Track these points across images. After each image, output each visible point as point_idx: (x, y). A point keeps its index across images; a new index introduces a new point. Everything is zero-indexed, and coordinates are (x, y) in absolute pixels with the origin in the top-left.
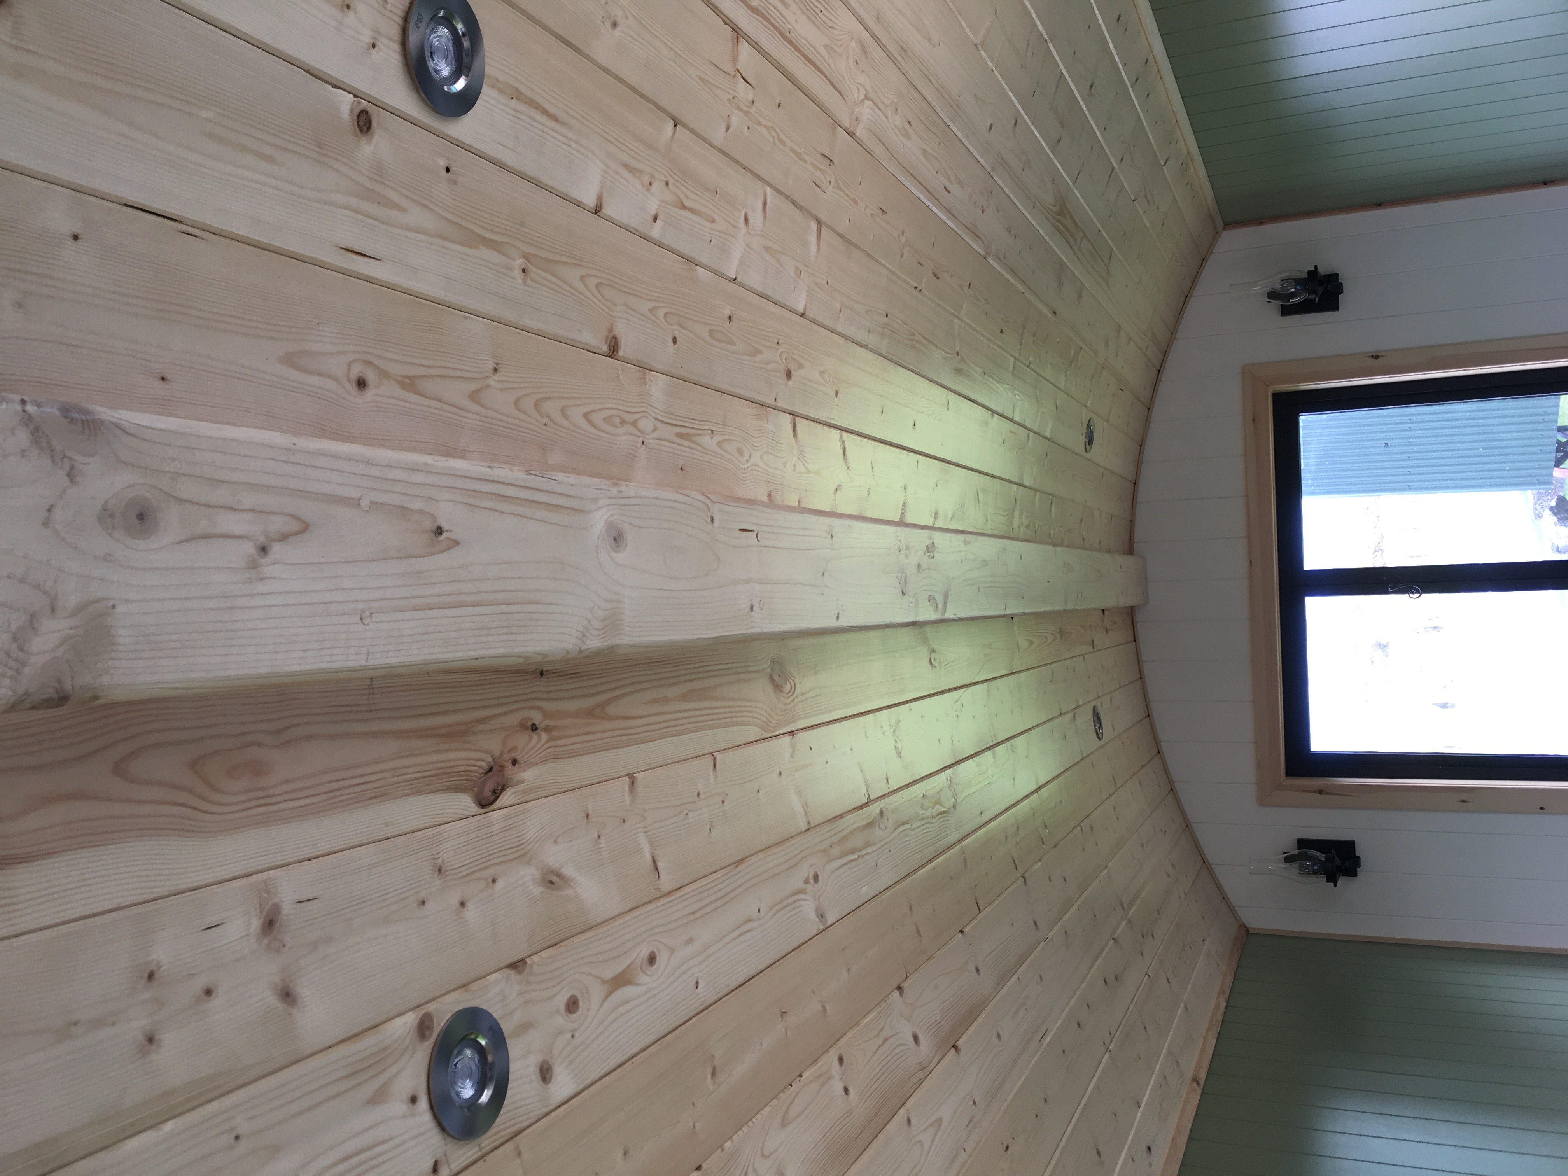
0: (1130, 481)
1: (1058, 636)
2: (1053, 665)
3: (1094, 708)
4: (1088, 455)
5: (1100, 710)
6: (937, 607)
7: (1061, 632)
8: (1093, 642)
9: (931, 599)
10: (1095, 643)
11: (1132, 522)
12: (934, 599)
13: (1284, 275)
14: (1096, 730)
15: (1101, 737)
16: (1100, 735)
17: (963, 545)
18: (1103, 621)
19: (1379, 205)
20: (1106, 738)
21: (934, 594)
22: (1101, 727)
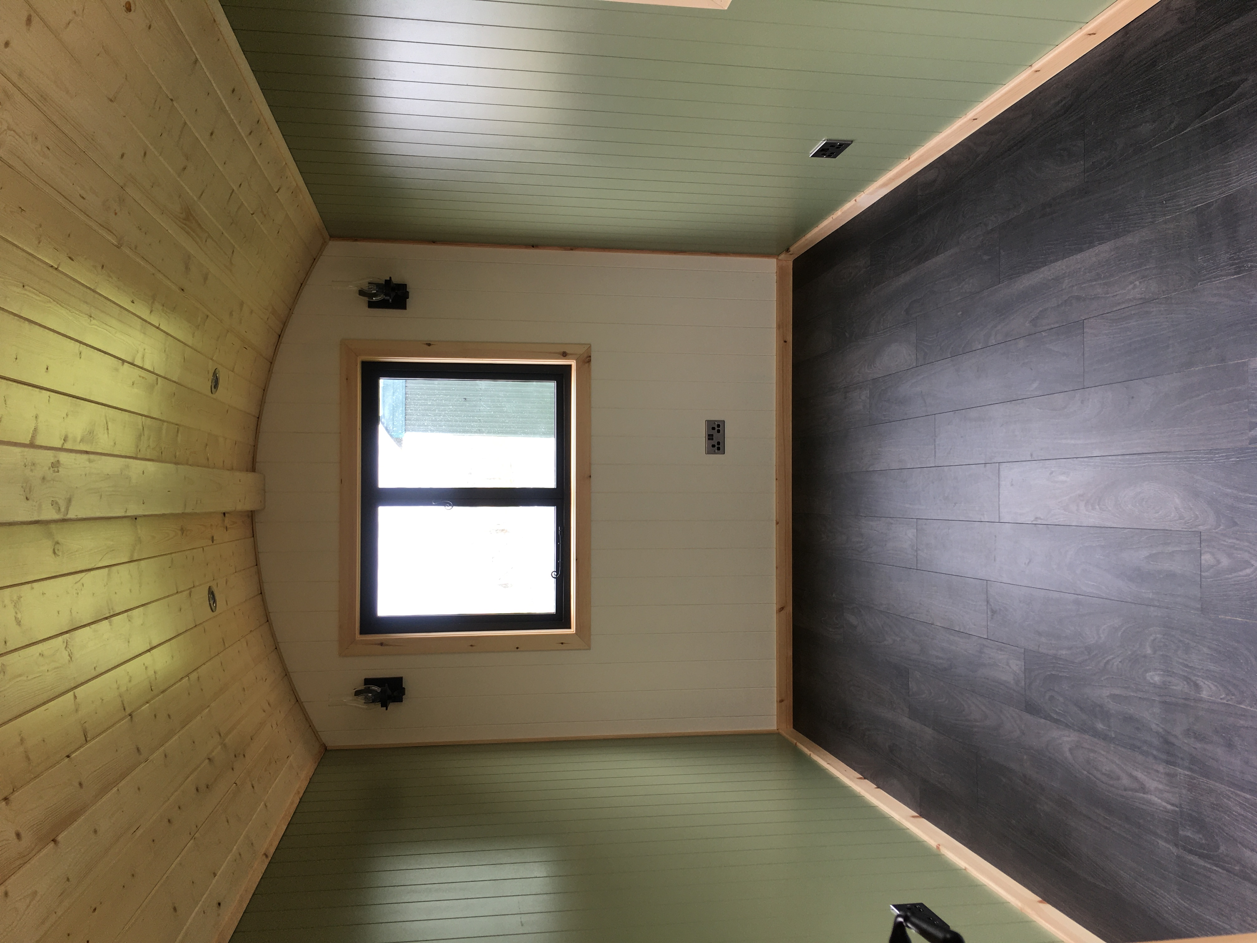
0: (254, 416)
1: (180, 533)
2: (173, 555)
3: (210, 588)
4: (214, 396)
5: (215, 589)
6: (59, 509)
7: (182, 530)
8: (213, 537)
9: (54, 503)
10: (215, 538)
11: (255, 446)
12: (57, 503)
13: (371, 280)
14: (210, 604)
15: (214, 610)
16: (213, 608)
17: (88, 463)
18: (224, 521)
19: (434, 242)
20: (218, 610)
21: (57, 499)
22: (215, 602)
